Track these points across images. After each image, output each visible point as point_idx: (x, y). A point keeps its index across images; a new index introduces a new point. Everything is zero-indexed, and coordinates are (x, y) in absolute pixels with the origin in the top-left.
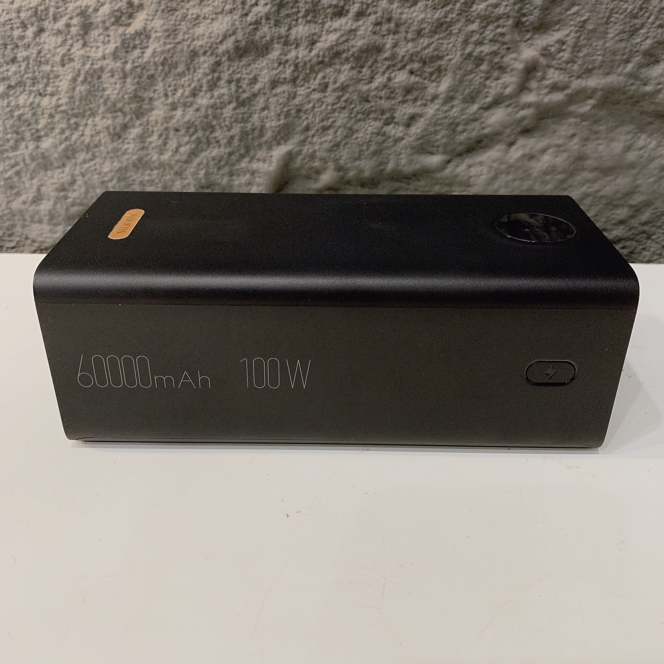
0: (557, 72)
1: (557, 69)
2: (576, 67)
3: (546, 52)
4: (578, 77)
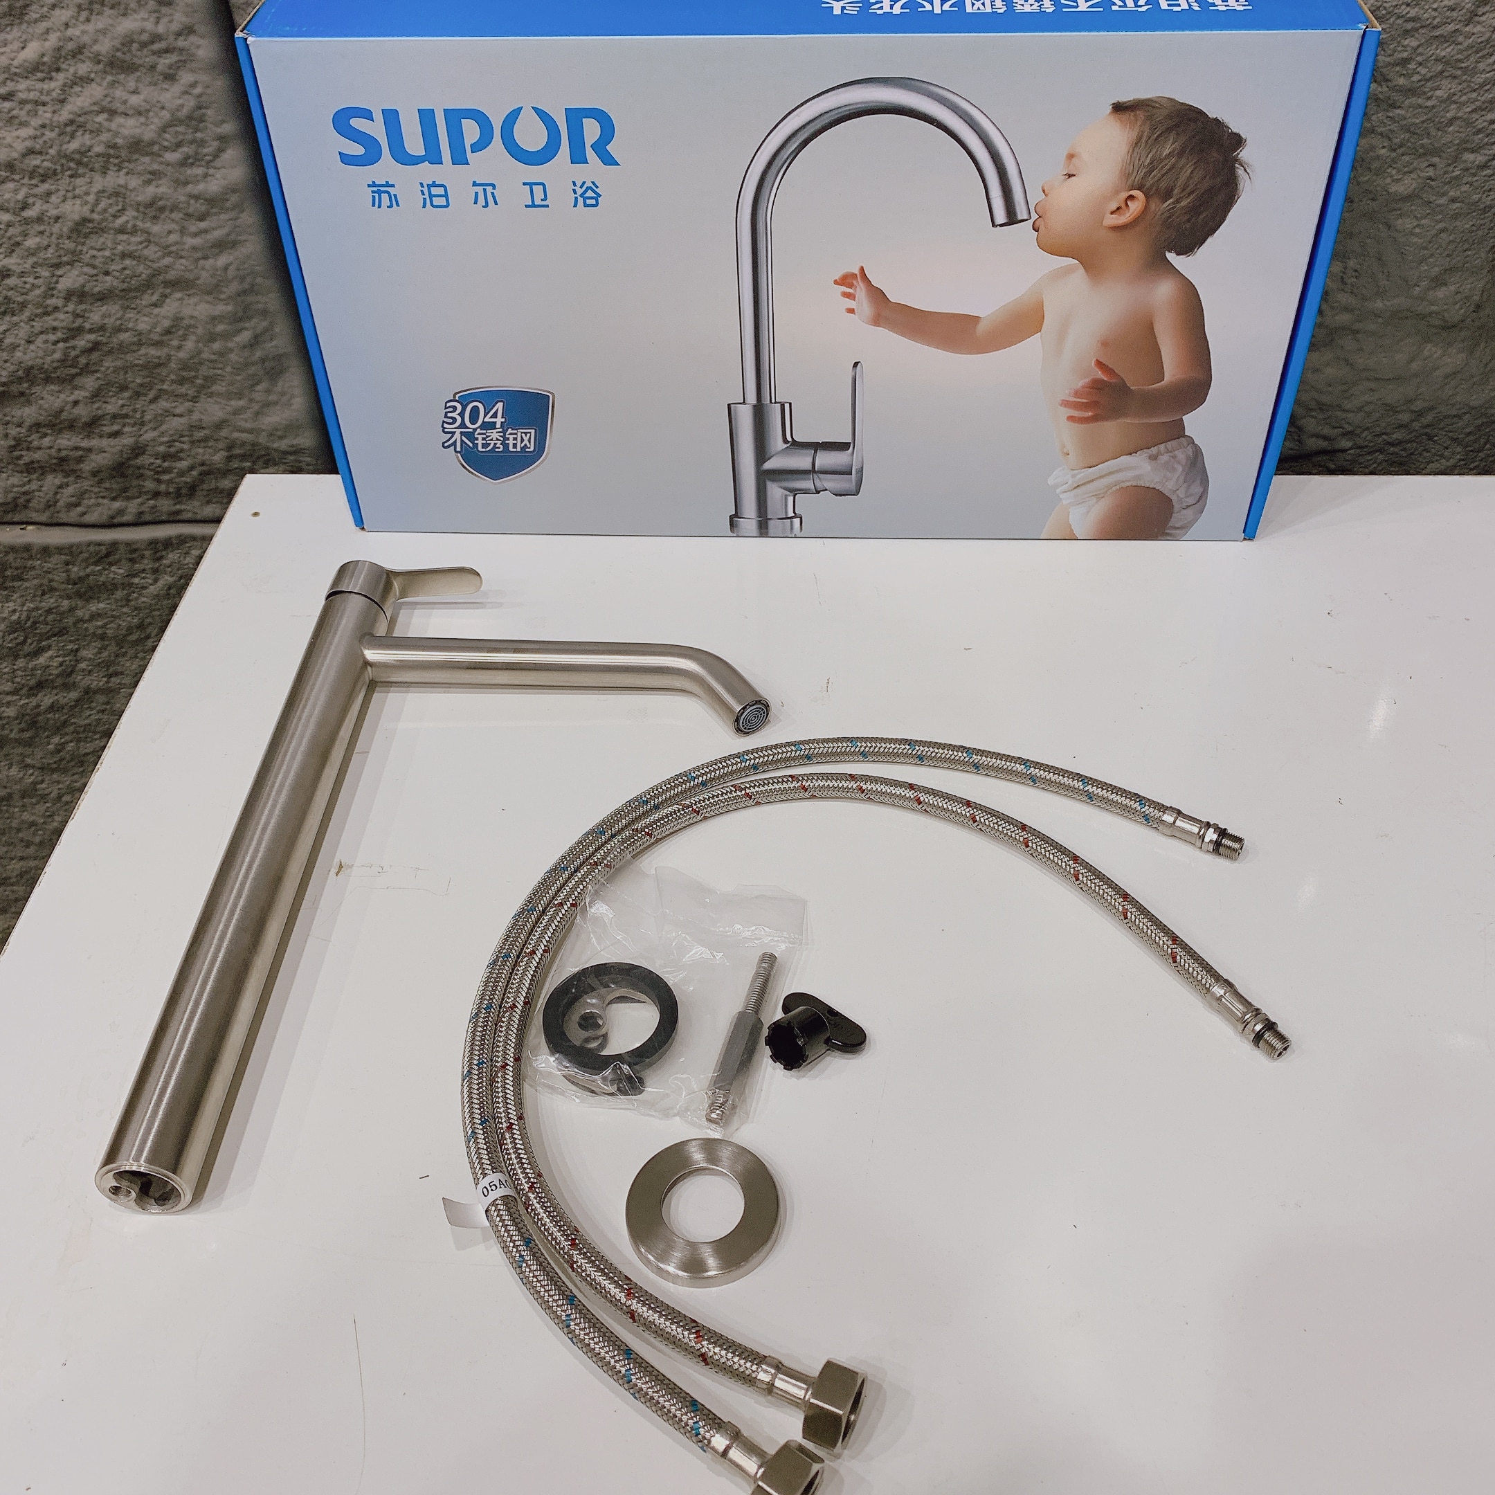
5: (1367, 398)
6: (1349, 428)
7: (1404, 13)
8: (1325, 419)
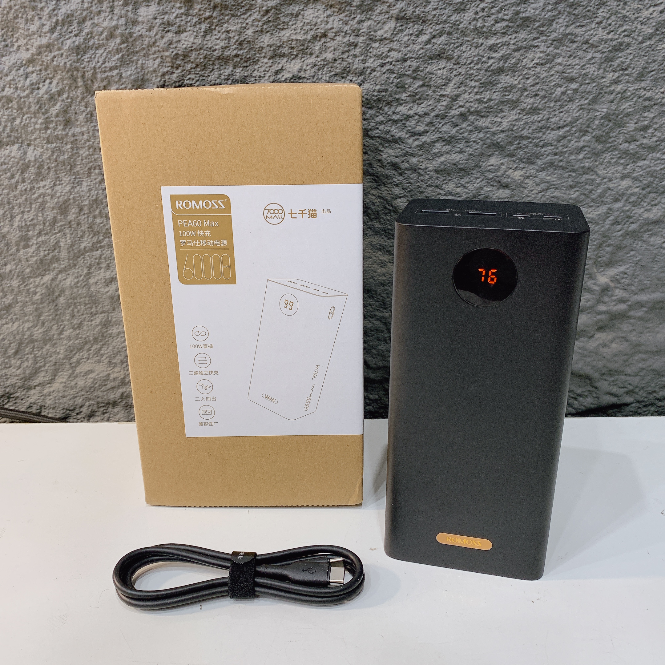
0: (621, 291)
1: (621, 289)
2: (633, 288)
3: (613, 279)
4: (635, 294)
5: (640, 365)
6: (630, 388)
7: (643, 94)
8: (613, 381)
